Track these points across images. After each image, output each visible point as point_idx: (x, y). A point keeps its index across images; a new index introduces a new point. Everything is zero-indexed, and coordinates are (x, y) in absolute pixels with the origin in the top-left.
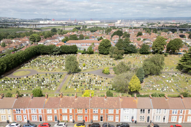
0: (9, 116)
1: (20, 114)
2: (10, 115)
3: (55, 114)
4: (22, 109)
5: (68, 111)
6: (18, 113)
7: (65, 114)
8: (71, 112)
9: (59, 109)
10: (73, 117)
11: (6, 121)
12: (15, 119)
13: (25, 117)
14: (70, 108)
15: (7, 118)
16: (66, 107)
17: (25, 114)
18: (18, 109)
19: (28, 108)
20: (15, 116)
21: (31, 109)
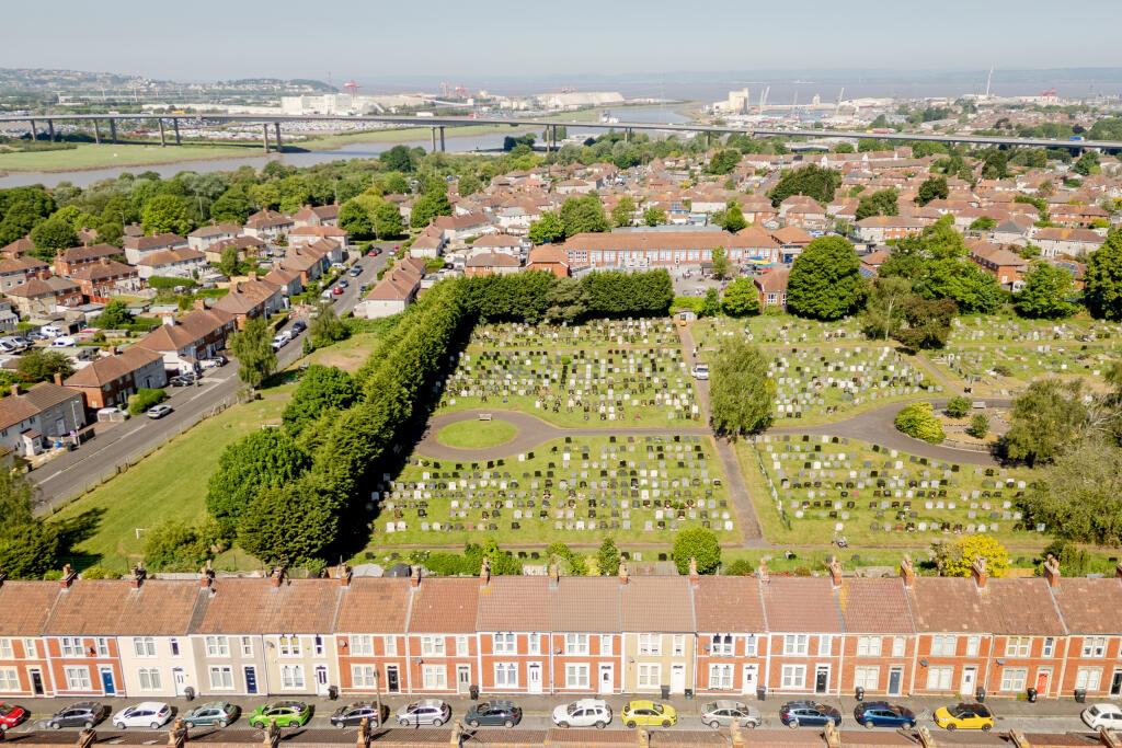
0: (675, 667)
1: (728, 659)
2: (684, 664)
3: (897, 660)
4: (741, 635)
5: (962, 644)
6: (722, 652)
7: (943, 661)
8: (972, 650)
9: (918, 636)
10: (980, 677)
11: (656, 688)
12: (702, 680)
13: (750, 672)
14: (971, 630)
15: (666, 675)
16: (953, 627)
17: (753, 659)
18: (723, 636)
19: (772, 629)
20: (702, 666)
21: (785, 635)
